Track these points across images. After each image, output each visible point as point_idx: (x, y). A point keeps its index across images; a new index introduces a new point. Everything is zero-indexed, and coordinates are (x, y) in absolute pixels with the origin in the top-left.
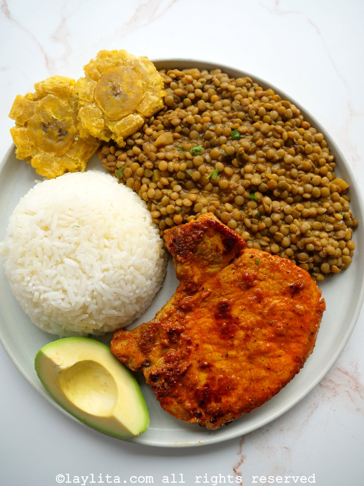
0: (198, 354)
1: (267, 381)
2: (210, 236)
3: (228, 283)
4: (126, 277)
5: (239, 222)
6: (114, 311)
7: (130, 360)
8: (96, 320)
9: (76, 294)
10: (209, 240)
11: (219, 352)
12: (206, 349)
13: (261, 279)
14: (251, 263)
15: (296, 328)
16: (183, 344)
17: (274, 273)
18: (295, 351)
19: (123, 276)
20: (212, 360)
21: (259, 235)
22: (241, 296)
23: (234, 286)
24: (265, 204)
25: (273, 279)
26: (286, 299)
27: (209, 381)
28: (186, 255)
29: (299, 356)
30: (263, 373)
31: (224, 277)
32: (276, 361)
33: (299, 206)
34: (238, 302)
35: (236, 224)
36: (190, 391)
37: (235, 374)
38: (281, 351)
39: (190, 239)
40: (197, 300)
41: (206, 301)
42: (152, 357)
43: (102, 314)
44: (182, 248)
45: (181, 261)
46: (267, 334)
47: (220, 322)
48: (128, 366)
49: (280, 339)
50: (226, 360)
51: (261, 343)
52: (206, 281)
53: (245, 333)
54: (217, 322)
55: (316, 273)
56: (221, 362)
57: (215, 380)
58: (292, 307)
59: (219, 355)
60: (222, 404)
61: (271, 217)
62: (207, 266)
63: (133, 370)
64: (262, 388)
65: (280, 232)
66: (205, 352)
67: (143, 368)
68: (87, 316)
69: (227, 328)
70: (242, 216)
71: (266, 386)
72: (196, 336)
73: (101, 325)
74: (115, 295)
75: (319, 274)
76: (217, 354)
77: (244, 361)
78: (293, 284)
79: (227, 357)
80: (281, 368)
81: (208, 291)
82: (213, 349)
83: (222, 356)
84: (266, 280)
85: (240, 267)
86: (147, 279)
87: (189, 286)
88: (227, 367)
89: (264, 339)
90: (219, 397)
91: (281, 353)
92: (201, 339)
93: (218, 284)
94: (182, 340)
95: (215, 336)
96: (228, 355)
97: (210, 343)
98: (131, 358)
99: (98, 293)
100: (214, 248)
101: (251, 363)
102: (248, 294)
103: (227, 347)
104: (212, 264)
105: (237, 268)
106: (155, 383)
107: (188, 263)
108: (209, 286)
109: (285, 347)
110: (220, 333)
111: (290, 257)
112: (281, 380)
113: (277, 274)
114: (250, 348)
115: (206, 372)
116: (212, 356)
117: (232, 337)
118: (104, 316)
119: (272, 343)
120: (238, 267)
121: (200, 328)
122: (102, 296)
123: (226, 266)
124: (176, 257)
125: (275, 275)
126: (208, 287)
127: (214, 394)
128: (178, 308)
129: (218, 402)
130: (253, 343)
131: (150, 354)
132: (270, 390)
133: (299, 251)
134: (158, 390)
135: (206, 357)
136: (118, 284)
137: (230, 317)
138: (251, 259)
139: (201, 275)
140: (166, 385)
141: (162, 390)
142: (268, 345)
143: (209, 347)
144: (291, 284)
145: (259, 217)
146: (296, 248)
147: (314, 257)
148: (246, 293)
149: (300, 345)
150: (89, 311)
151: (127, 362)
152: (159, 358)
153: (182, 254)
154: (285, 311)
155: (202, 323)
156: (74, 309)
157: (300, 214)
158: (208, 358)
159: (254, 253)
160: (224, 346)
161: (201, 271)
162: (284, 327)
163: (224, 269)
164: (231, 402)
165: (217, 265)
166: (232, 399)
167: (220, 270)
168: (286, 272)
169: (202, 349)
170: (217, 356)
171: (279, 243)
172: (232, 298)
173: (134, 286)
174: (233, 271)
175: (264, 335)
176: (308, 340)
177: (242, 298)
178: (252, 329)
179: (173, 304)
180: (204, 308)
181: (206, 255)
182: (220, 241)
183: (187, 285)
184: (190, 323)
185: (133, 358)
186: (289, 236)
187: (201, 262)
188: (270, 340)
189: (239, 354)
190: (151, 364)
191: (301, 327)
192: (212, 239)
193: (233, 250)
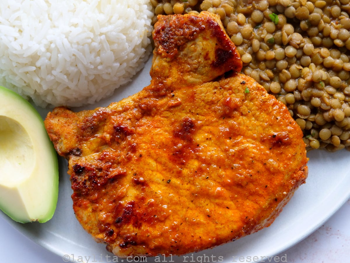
0: (137, 166)
1: (202, 229)
2: (205, 39)
3: (203, 101)
4: (93, 43)
5: (246, 40)
6: (65, 77)
7: (60, 140)
8: (42, 79)
9: (32, 38)
10: (202, 42)
11: (162, 174)
12: (148, 164)
13: (244, 113)
14: (239, 90)
15: (259, 185)
16: (125, 148)
17: (261, 113)
18: (247, 209)
19: (90, 41)
20: (150, 179)
21: (263, 64)
22: (212, 122)
23: (209, 108)
24: (284, 31)
25: (257, 119)
26: (262, 147)
27: (136, 201)
28: (169, 49)
29: (250, 218)
30: (202, 219)
31: (201, 93)
32: (220, 211)
33: (324, 51)
34: (207, 128)
35: (242, 40)
36: (111, 203)
37: (169, 205)
38: (230, 203)
39: (181, 32)
40: (162, 106)
41: (171, 112)
42: (85, 146)
43: (52, 74)
44: (169, 39)
45: (161, 54)
46: (223, 176)
47: (176, 141)
48: (56, 147)
49: (235, 188)
50: (166, 186)
51: (212, 183)
52: (180, 89)
53: (199, 165)
54: (174, 140)
55: (313, 137)
56: (159, 186)
57: (144, 203)
58: (265, 160)
59: (160, 177)
60: (140, 231)
61: (286, 49)
62: (189, 72)
63: (59, 152)
64: (192, 234)
65: (289, 71)
66: (146, 167)
67: (71, 155)
68: (34, 68)
69: (181, 151)
70: (253, 35)
71: (197, 234)
72: (143, 145)
73: (45, 87)
74: (73, 57)
75: (315, 139)
76: (159, 175)
77: (186, 196)
78: (277, 133)
79: (168, 183)
80: (223, 222)
81: (178, 100)
82: (157, 168)
83: (163, 180)
84: (248, 116)
85: (225, 89)
86: (116, 60)
87: (159, 86)
88: (163, 194)
89: (218, 180)
90: (140, 222)
91: (231, 205)
92: (148, 151)
93: (192, 98)
94: (126, 142)
95: (165, 155)
96: (170, 181)
97: (156, 160)
98: (63, 138)
99: (56, 47)
100: (204, 53)
101: (192, 201)
102: (222, 124)
103: (173, 172)
104: (195, 72)
105: (221, 89)
106: (76, 176)
107: (168, 59)
108: (181, 95)
109: (239, 200)
110: (172, 154)
111: (288, 105)
112: (218, 235)
113: (264, 115)
114: (197, 184)
115: (137, 189)
116: (152, 174)
117: (183, 164)
118: (52, 78)
119: (225, 190)
120: (223, 88)
121: (152, 138)
122: (59, 52)
123: (209, 82)
124: (158, 47)
125: (260, 115)
126: (179, 96)
127: (136, 216)
128: (137, 106)
129: (136, 227)
130: (204, 179)
131: (85, 144)
132: (201, 240)
133: (302, 101)
134: (77, 185)
135: (145, 173)
136: (81, 47)
137: (190, 140)
138: (241, 85)
139: (178, 79)
140: (88, 183)
141: (82, 187)
142: (219, 189)
143: (153, 164)
144: (276, 134)
145: (271, 45)
146: (300, 97)
147: (317, 115)
148: (221, 122)
149: (256, 206)
150: (38, 64)
151: (56, 141)
152: (93, 152)
153: (165, 46)
154: (256, 160)
155: (157, 134)
156: (23, 54)
157: (321, 60)
158: (146, 175)
159: (248, 81)
160: (170, 170)
161: (179, 75)
162: (246, 177)
163: (206, 84)
164: (151, 233)
165: (200, 76)
166: (155, 231)
167: (200, 82)
168: (275, 117)
169: (144, 162)
170: (158, 177)
171: (283, 83)
172: (201, 121)
173: (98, 60)
174: (215, 90)
175: (220, 176)
176: (268, 204)
177: (213, 126)
178: (209, 164)
179: (134, 100)
180: (165, 119)
181: (192, 58)
182: (214, 49)
183: (157, 84)
184: (143, 128)
185: (65, 139)
186: (297, 80)
187: (183, 65)
188: (224, 185)
189: (184, 186)
190: (81, 155)
191: (266, 187)
192: (205, 43)
193: (224, 65)
